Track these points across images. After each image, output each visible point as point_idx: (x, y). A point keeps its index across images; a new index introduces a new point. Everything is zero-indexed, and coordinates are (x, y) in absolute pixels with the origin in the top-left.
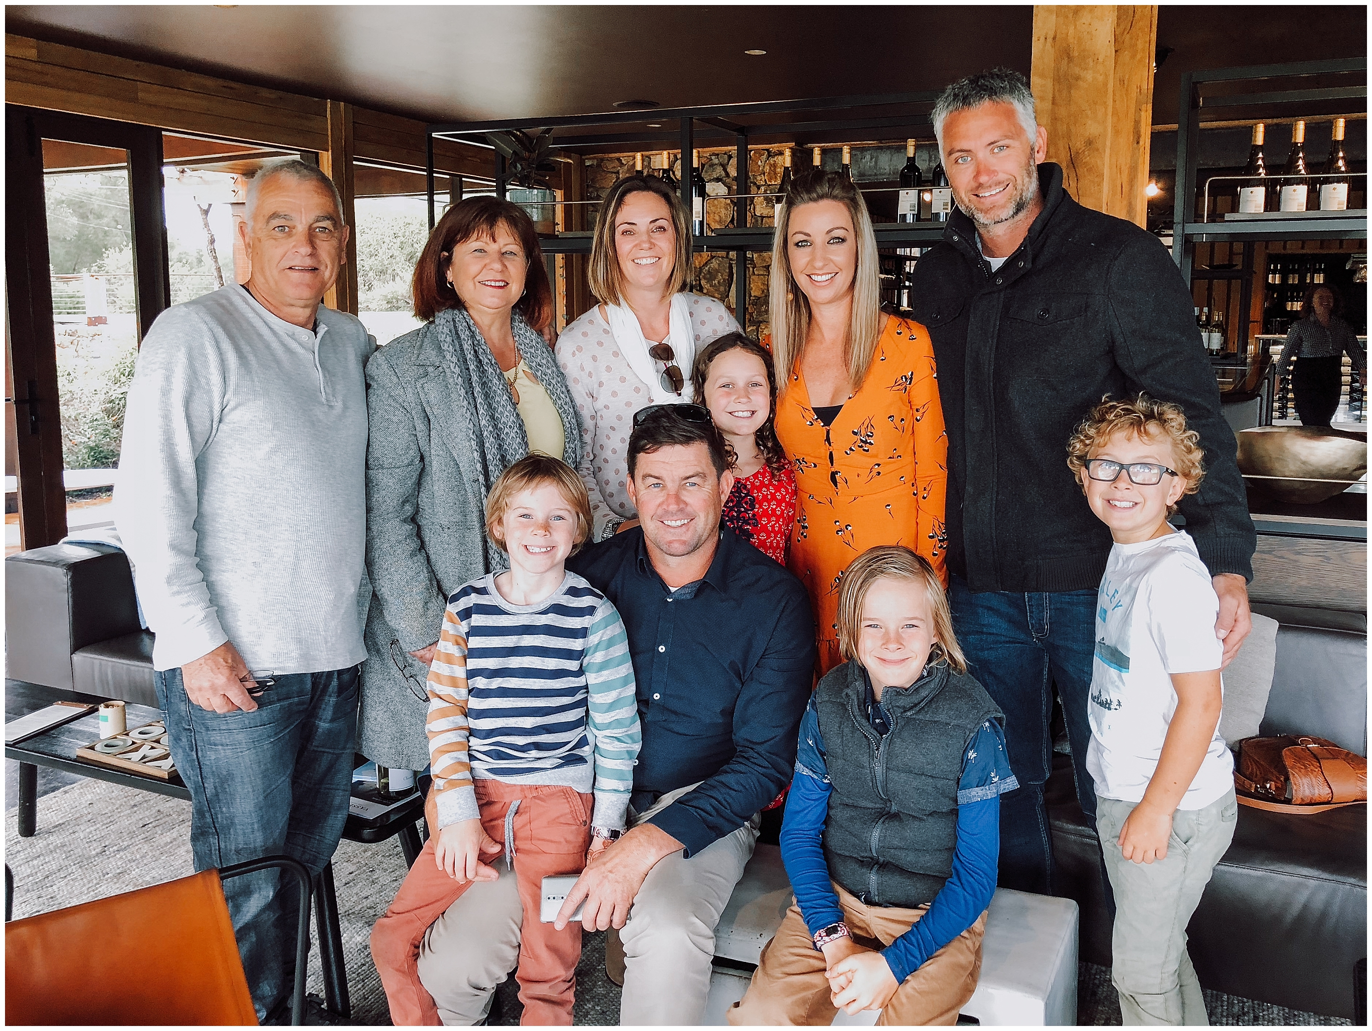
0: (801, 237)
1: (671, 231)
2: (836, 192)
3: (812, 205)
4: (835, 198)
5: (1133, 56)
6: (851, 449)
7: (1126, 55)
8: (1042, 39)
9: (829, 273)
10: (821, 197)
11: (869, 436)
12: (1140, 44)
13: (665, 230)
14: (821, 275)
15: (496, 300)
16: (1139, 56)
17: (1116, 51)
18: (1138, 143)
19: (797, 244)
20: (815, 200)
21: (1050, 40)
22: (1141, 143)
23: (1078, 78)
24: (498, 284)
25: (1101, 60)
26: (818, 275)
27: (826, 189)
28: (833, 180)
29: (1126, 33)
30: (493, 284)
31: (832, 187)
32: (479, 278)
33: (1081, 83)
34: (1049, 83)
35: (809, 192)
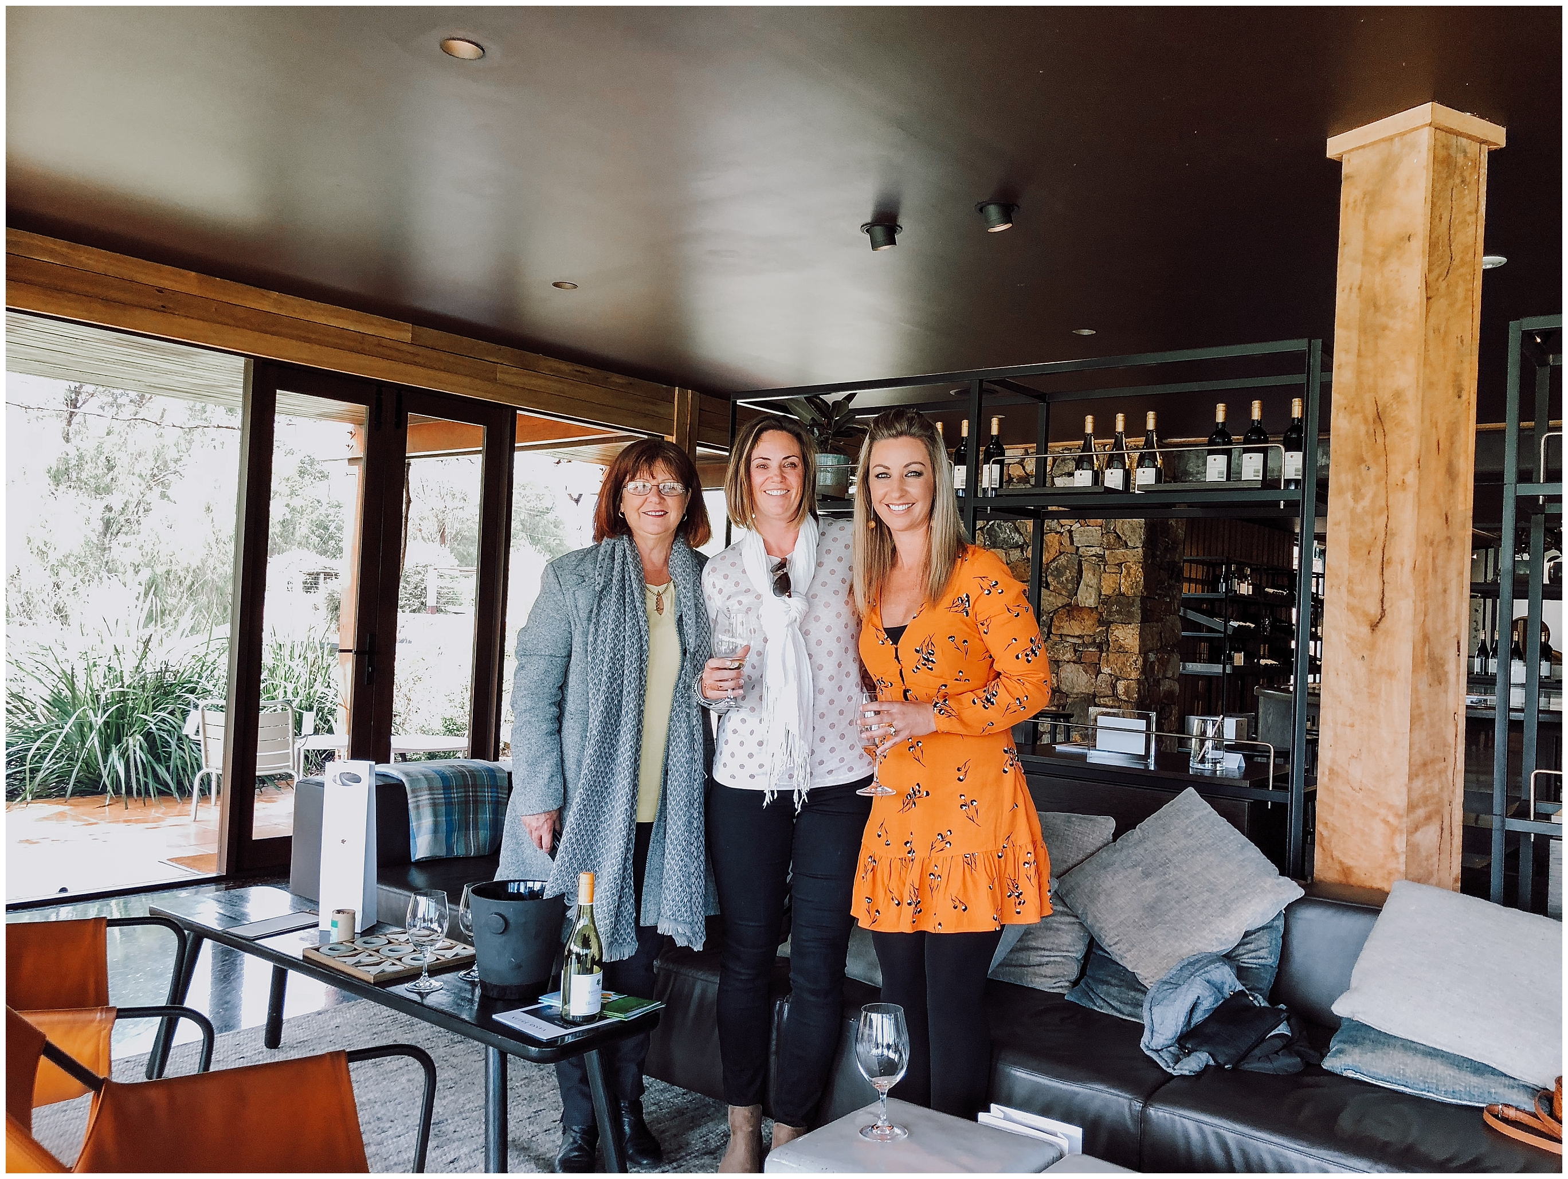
0: (881, 470)
1: (800, 467)
2: (913, 430)
3: (892, 440)
4: (913, 435)
5: (1451, 305)
6: (917, 668)
7: (1441, 304)
8: (1347, 291)
9: (905, 504)
10: (900, 434)
11: (930, 654)
12: (1460, 292)
13: (795, 466)
14: (899, 505)
15: (656, 527)
16: (1459, 305)
17: (1428, 298)
18: (1459, 397)
19: (877, 476)
20: (895, 436)
21: (1355, 290)
22: (1464, 397)
23: (1384, 328)
24: (657, 514)
25: (1410, 307)
26: (895, 505)
27: (905, 427)
28: (913, 418)
29: (1440, 280)
30: (654, 514)
31: (910, 425)
32: (643, 509)
33: (1387, 332)
34: (1354, 335)
35: (889, 428)
